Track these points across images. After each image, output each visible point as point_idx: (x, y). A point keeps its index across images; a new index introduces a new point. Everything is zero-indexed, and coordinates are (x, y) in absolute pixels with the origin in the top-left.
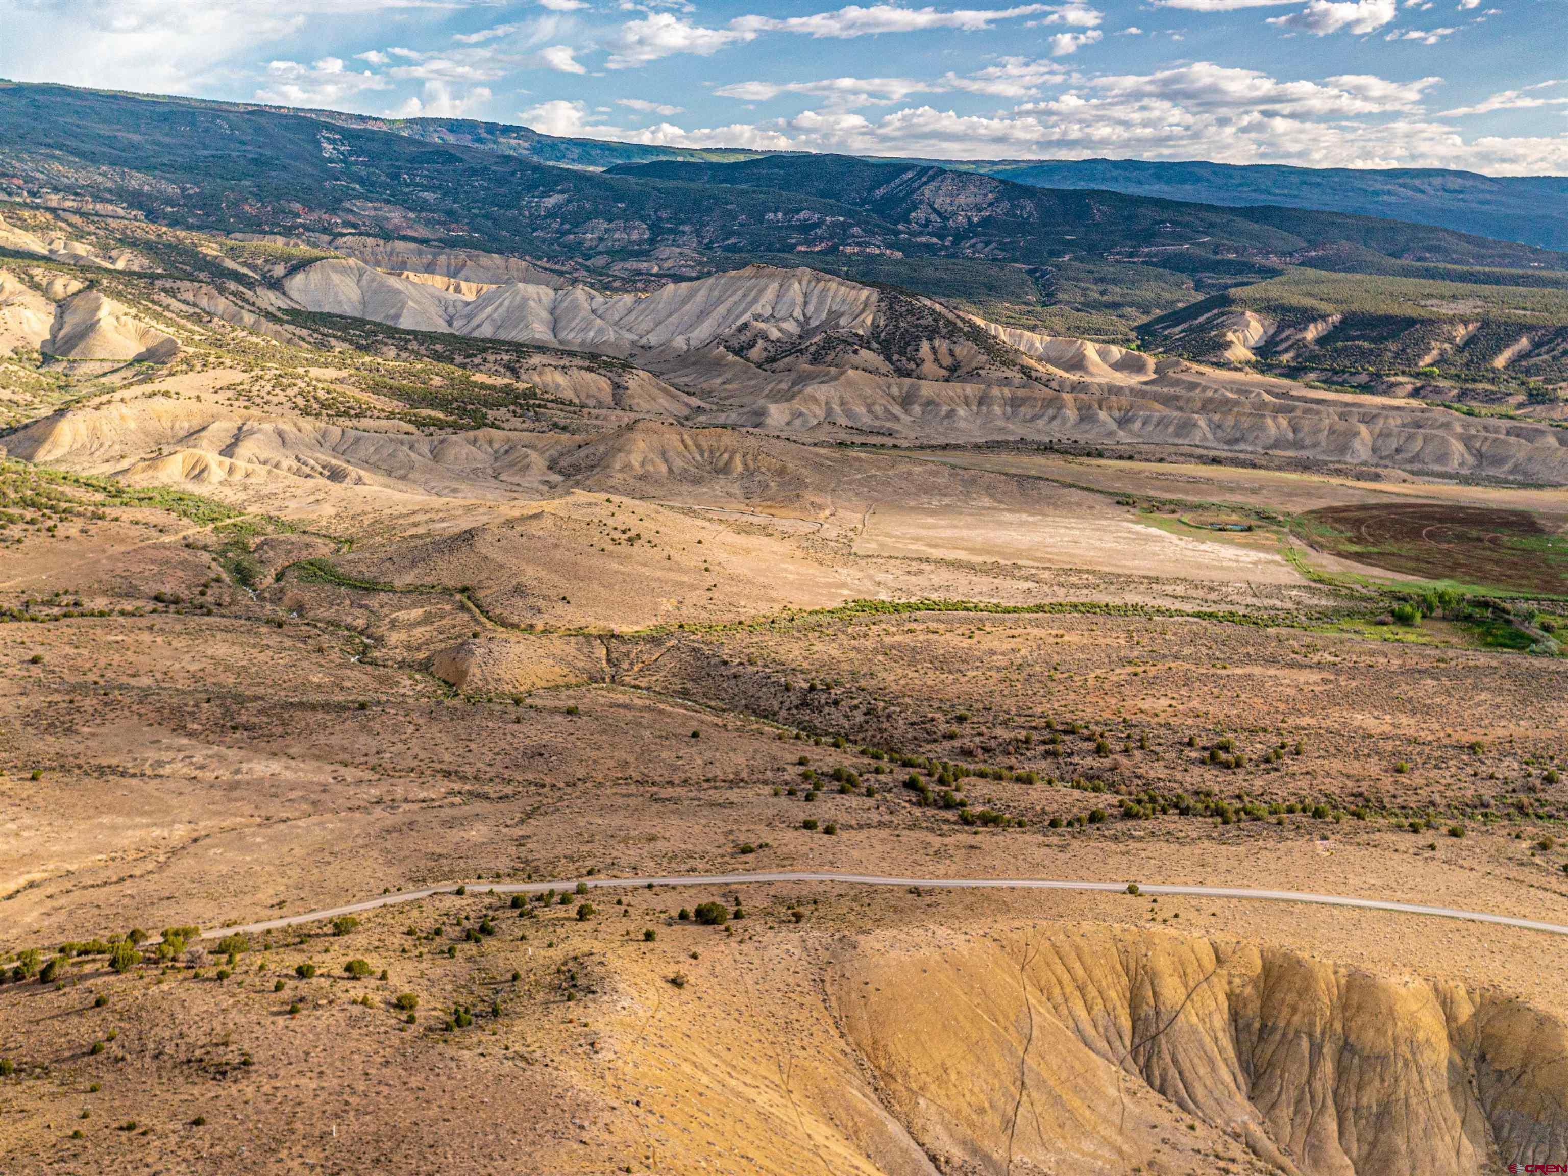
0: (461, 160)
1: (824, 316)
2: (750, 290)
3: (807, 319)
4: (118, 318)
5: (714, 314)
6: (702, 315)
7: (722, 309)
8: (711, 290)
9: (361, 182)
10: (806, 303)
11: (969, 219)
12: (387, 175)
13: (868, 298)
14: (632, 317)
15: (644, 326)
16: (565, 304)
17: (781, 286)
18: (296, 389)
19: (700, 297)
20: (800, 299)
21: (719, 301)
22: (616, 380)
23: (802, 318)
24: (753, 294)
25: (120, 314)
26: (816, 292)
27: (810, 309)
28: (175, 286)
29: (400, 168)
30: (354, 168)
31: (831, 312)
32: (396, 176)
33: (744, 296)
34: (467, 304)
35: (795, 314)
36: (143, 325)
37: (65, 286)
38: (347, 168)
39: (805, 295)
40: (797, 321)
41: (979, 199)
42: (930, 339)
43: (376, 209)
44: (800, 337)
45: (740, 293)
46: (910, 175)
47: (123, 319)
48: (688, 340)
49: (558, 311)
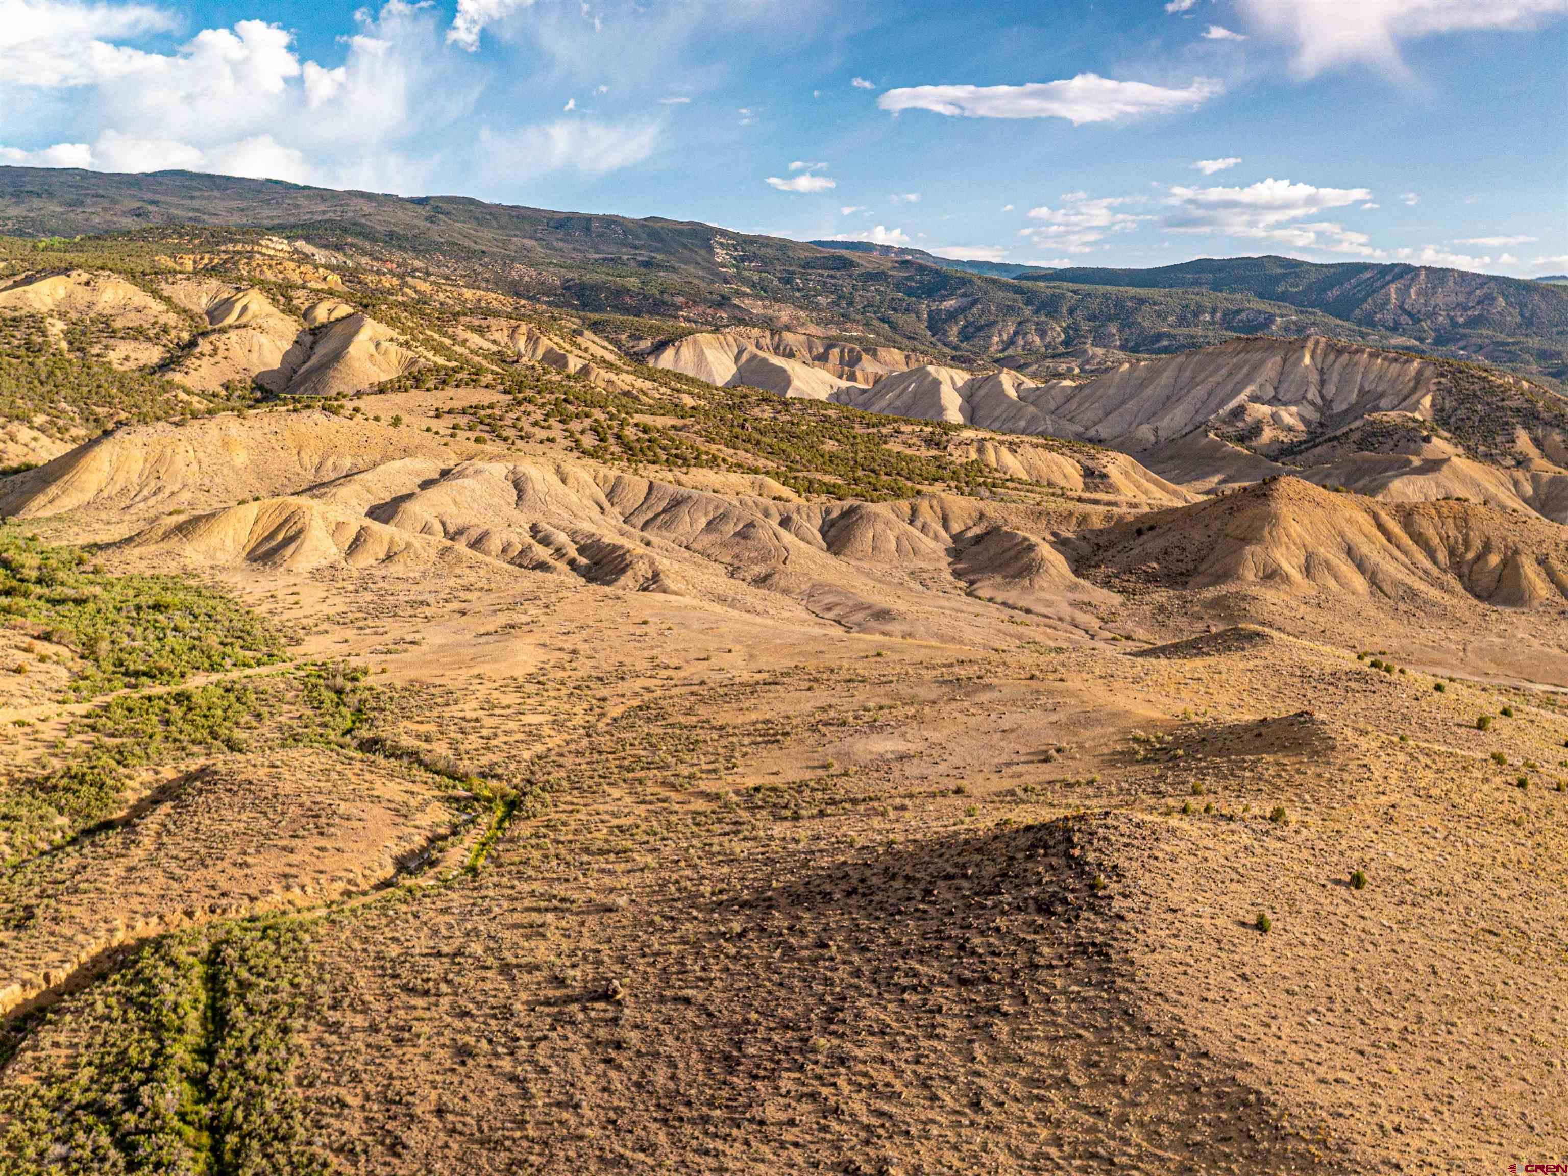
0: (858, 265)
1: (1354, 397)
2: (1239, 367)
3: (1328, 403)
4: (378, 345)
5: (1189, 398)
6: (1167, 402)
7: (1200, 392)
8: (1180, 369)
9: (753, 286)
10: (1323, 382)
11: (1452, 319)
12: (780, 279)
13: (1420, 372)
14: (1074, 404)
15: (1090, 415)
16: (982, 392)
17: (1285, 361)
18: (587, 422)
19: (1166, 377)
20: (1314, 377)
21: (1193, 383)
22: (1089, 463)
23: (1319, 401)
24: (1245, 370)
25: (382, 339)
26: (1337, 366)
27: (1330, 390)
28: (484, 323)
29: (793, 273)
30: (746, 273)
31: (1362, 393)
32: (787, 281)
33: (1230, 374)
34: (864, 391)
35: (1310, 396)
36: (411, 354)
37: (330, 311)
38: (739, 273)
39: (1322, 372)
40: (1313, 404)
41: (1461, 298)
42: (1526, 427)
43: (765, 307)
44: (1322, 425)
45: (1224, 371)
46: (1368, 275)
47: (385, 345)
48: (1156, 430)
49: (976, 399)
